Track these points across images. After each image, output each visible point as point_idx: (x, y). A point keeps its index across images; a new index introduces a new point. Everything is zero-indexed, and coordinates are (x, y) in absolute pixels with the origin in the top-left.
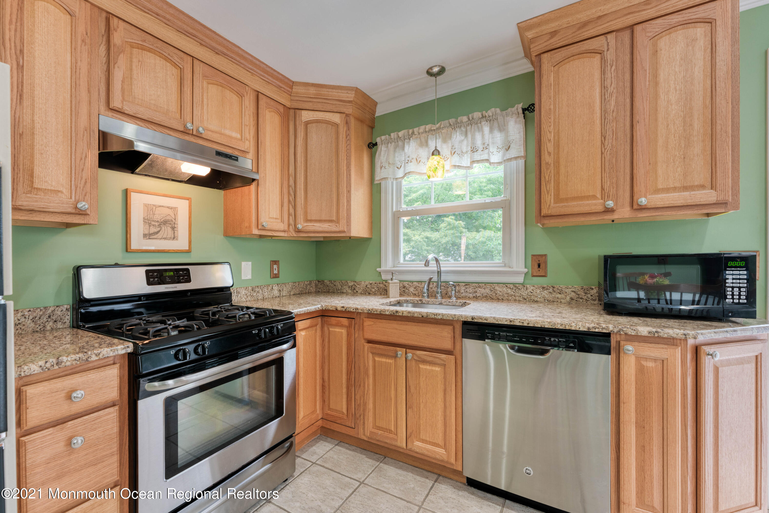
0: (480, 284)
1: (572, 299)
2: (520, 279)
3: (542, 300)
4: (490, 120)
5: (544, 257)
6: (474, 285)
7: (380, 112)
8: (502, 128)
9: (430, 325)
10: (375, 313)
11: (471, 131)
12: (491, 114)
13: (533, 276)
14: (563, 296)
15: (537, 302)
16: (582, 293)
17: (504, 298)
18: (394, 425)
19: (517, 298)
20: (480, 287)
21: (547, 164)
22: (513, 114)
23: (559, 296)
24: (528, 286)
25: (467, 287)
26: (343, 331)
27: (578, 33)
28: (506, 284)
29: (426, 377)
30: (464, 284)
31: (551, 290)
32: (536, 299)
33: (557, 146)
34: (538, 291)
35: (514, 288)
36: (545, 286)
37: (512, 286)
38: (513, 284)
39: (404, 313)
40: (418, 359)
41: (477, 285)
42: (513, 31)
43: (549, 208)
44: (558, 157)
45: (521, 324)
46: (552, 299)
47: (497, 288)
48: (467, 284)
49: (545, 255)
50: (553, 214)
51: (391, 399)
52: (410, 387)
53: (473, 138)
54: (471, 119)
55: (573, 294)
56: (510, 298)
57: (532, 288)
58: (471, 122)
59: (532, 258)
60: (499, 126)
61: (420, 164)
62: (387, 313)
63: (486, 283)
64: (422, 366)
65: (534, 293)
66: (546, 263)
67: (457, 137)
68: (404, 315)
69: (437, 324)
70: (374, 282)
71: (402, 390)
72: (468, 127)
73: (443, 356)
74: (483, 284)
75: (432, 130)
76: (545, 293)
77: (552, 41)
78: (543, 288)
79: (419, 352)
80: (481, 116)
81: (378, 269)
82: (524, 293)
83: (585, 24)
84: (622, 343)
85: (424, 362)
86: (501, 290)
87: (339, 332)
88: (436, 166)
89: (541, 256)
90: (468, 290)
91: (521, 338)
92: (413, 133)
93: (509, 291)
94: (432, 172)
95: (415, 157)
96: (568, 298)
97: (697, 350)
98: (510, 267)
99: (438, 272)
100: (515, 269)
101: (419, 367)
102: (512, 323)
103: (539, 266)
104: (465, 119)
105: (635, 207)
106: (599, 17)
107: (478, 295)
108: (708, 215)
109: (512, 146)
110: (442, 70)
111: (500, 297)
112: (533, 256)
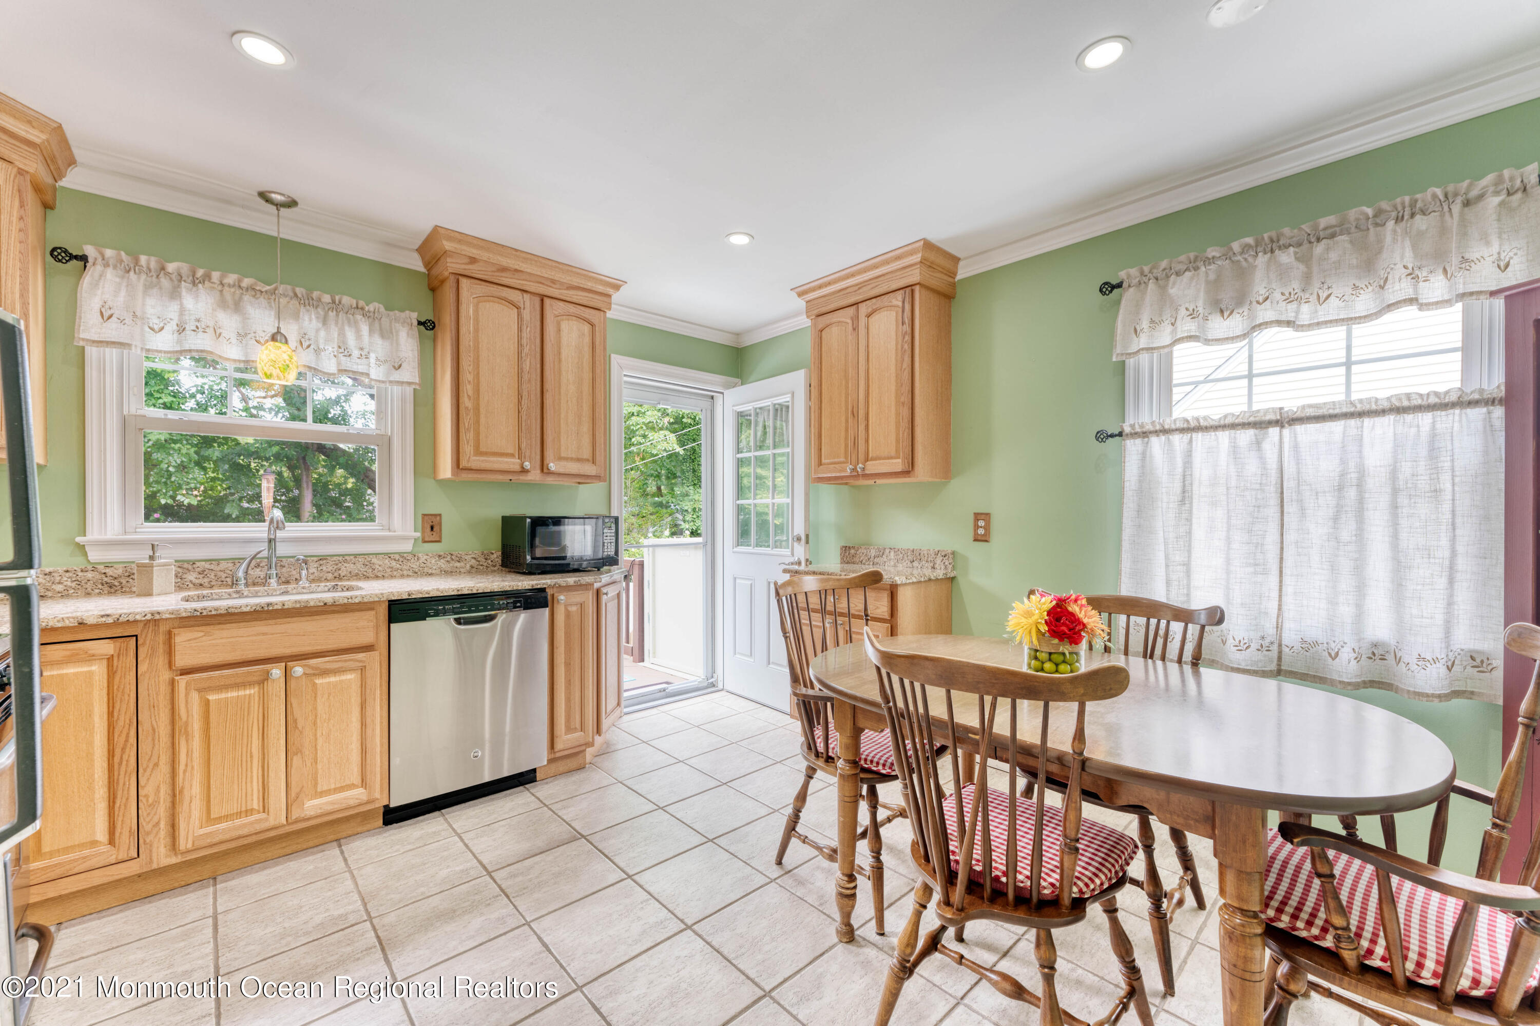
0: (347, 557)
1: (472, 567)
2: (408, 547)
3: (438, 571)
4: (371, 317)
5: (438, 518)
6: (335, 558)
7: (72, 180)
8: (385, 334)
9: (336, 615)
10: (213, 613)
11: (337, 323)
12: (372, 309)
13: (424, 542)
14: (462, 564)
15: (431, 575)
16: (482, 559)
17: (386, 575)
18: (258, 798)
19: (405, 573)
20: (346, 561)
21: (467, 408)
22: (404, 322)
23: (458, 564)
24: (420, 555)
25: (321, 562)
26: (94, 668)
27: (496, 274)
28: (388, 555)
29: (329, 694)
30: (315, 559)
31: (449, 558)
32: (430, 571)
33: (477, 390)
34: (433, 561)
35: (401, 559)
36: (442, 553)
37: (397, 557)
38: (399, 553)
39: (286, 604)
40: (312, 672)
41: (340, 559)
42: (427, 228)
43: (468, 461)
44: (478, 404)
45: (470, 592)
46: (450, 570)
47: (374, 560)
48: (322, 558)
49: (440, 515)
50: (473, 467)
51: (251, 757)
52: (295, 721)
53: (342, 334)
54: (337, 302)
55: (473, 561)
56: (395, 573)
57: (426, 557)
58: (335, 306)
59: (423, 518)
60: (381, 329)
61: (220, 339)
62: (248, 609)
63: (356, 556)
64: (319, 681)
65: (428, 564)
66: (440, 524)
67: (310, 322)
68: (286, 607)
69: (346, 612)
70: (61, 570)
71: (279, 732)
72: (330, 312)
73: (361, 656)
74: (352, 557)
75: (254, 289)
76: (442, 563)
77: (470, 267)
78: (440, 556)
79: (313, 662)
80: (355, 305)
81: (79, 539)
82: (415, 565)
83: (504, 269)
84: (556, 595)
85: (325, 673)
86: (381, 563)
87: (75, 674)
88: (288, 362)
89: (435, 515)
90: (324, 568)
91: (469, 607)
92: (207, 277)
93: (394, 564)
94: (278, 370)
95: (211, 324)
96: (468, 566)
97: (598, 592)
98: (389, 530)
99: (270, 541)
100: (399, 533)
101: (315, 685)
102: (460, 593)
103: (432, 528)
104: (327, 298)
105: (545, 470)
106: (516, 271)
107: (342, 574)
108: (579, 483)
109: (403, 365)
110: (292, 204)
111: (380, 574)
112: (424, 515)
